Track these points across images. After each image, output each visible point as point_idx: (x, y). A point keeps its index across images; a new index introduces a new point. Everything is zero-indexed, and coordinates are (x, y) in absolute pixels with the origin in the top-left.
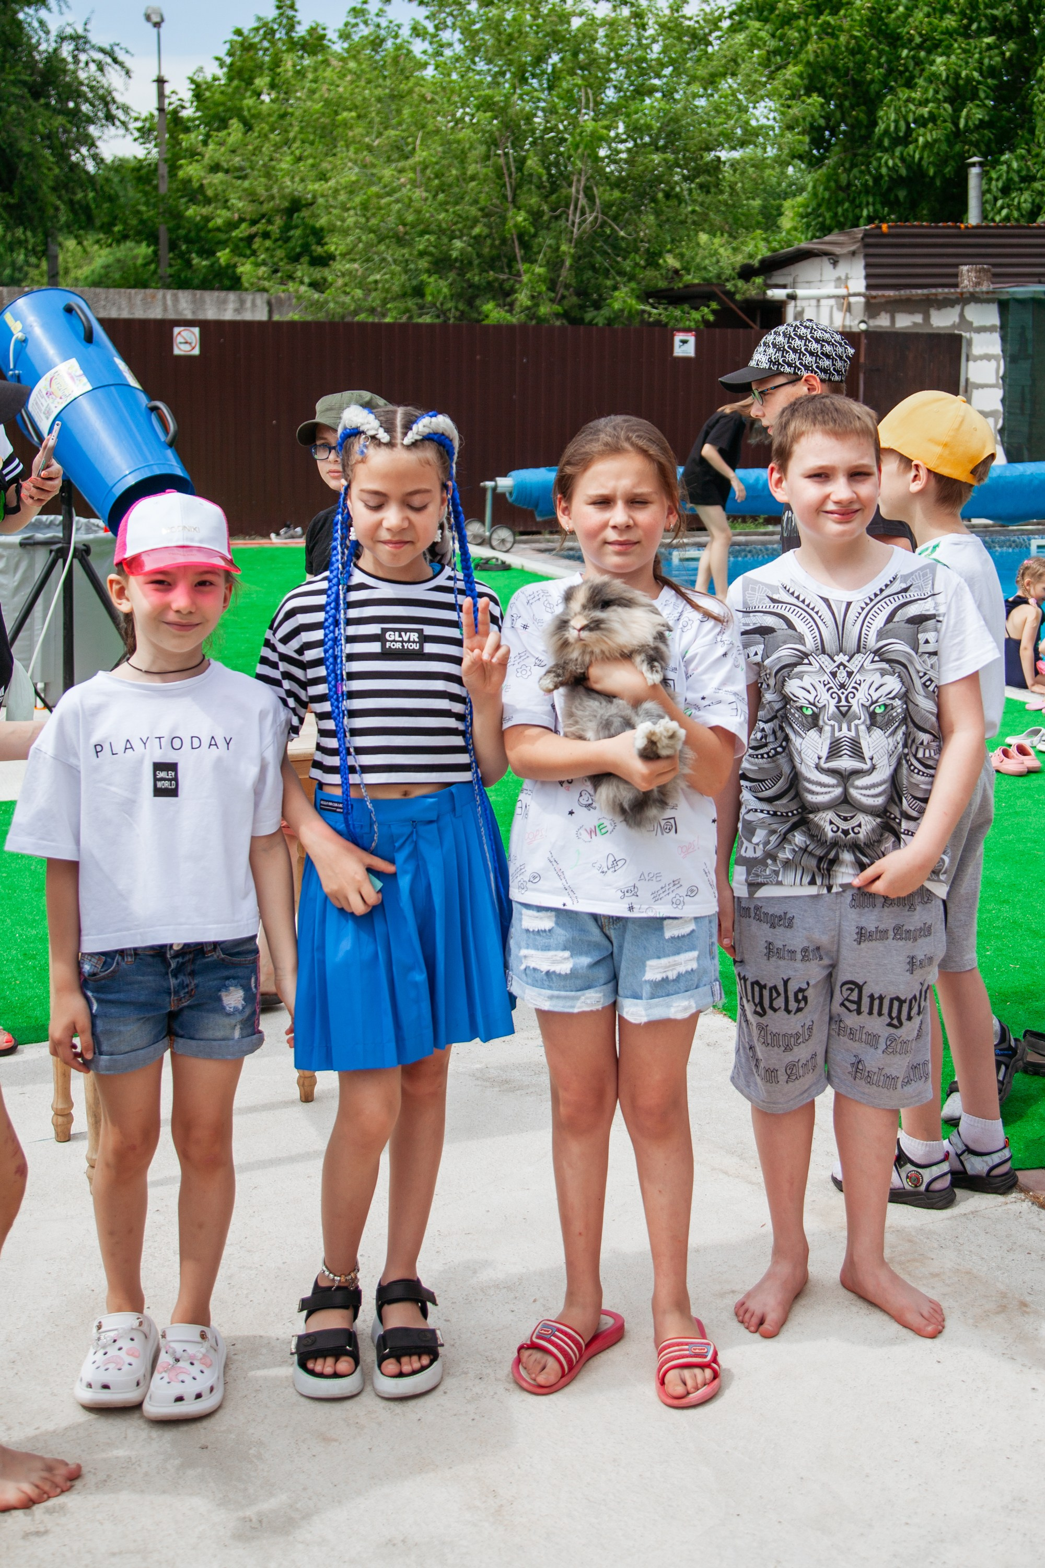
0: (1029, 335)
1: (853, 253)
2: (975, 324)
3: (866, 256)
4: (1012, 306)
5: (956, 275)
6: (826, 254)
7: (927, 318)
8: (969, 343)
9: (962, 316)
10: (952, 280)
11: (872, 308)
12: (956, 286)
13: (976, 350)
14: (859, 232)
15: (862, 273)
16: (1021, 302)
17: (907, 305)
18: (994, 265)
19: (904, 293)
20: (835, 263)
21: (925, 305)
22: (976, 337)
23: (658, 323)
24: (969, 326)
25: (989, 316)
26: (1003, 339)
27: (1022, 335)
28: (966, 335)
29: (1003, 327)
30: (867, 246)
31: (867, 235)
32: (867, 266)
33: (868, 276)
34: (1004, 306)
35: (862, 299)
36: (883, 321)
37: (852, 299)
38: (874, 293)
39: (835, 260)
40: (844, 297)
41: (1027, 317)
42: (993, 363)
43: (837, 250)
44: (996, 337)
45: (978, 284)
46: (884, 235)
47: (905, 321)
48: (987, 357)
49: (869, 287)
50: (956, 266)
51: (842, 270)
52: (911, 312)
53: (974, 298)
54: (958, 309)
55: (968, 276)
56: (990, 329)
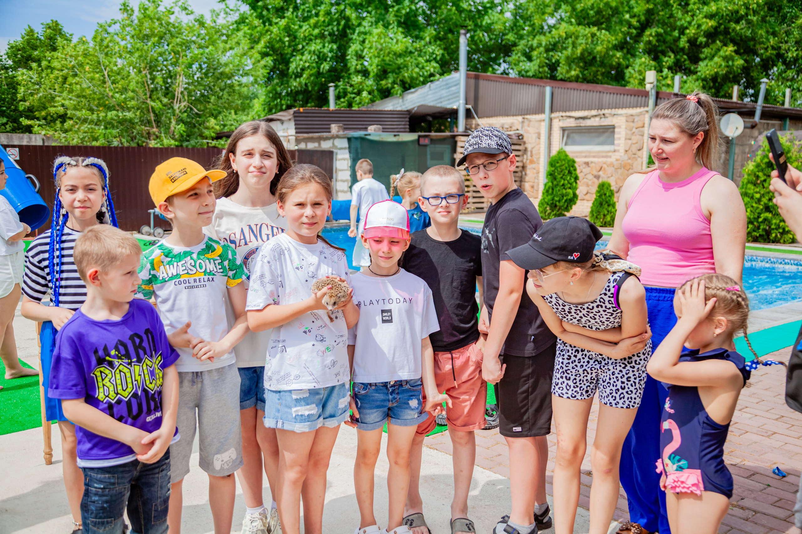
0: (359, 150)
1: (290, 120)
2: (339, 146)
3: (295, 121)
4: (353, 140)
5: (329, 128)
6: (279, 120)
7: (320, 144)
8: (337, 154)
9: (333, 143)
10: (328, 130)
11: (298, 141)
12: (330, 132)
13: (339, 156)
14: (292, 111)
15: (294, 127)
16: (356, 138)
17: (312, 140)
18: (345, 125)
19: (311, 135)
20: (282, 123)
21: (320, 139)
22: (339, 151)
23: (214, 147)
24: (336, 148)
25: (344, 143)
26: (350, 152)
27: (357, 150)
28: (335, 151)
29: (349, 148)
30: (295, 117)
31: (295, 113)
32: (295, 124)
33: (296, 128)
34: (349, 139)
35: (294, 138)
36: (302, 146)
37: (290, 138)
38: (299, 135)
39: (282, 122)
40: (287, 137)
41: (358, 144)
42: (346, 162)
43: (283, 118)
44: (347, 151)
45: (338, 131)
46: (301, 113)
47: (311, 146)
48: (344, 159)
49: (296, 133)
50: (330, 125)
51: (286, 125)
52: (314, 142)
53: (338, 137)
54: (331, 141)
55: (334, 128)
56: (345, 148)
